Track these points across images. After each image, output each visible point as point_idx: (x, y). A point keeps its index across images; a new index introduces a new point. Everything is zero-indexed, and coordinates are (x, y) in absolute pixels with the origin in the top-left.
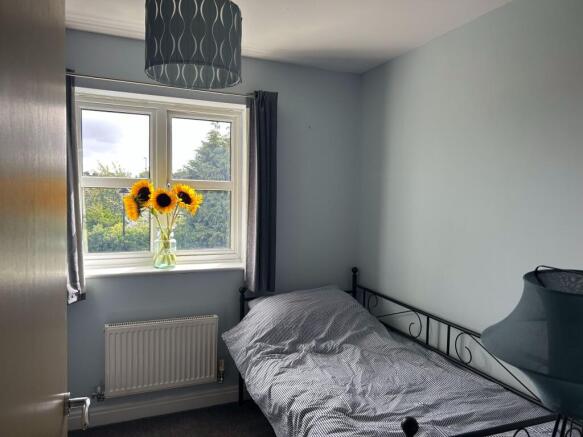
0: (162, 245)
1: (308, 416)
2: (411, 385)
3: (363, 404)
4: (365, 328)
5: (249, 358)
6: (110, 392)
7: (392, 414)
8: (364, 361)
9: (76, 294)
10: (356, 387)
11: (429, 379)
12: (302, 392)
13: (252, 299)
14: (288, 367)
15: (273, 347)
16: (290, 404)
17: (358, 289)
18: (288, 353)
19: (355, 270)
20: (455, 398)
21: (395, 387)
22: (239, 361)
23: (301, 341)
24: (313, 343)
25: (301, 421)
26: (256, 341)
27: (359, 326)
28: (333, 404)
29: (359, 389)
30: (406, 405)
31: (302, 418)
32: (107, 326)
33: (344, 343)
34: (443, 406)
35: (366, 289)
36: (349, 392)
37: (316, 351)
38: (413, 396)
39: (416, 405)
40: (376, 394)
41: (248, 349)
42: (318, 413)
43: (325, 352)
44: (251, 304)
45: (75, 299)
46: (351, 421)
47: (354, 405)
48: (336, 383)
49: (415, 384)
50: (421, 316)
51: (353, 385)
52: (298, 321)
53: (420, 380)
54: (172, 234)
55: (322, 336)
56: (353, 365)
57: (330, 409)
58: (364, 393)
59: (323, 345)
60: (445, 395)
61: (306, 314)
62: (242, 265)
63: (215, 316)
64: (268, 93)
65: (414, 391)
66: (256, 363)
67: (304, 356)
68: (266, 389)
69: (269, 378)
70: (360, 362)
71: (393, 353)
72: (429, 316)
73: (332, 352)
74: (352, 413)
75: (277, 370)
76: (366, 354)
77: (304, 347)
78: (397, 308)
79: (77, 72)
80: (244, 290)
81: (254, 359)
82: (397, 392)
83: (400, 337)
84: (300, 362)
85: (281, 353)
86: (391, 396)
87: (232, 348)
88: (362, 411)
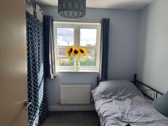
0: (76, 65)
1: (107, 118)
2: (145, 114)
3: (126, 117)
4: (135, 94)
5: (97, 98)
6: (61, 103)
7: (135, 122)
8: (132, 104)
9: (53, 76)
10: (126, 112)
11: (152, 113)
12: (107, 111)
13: (100, 81)
14: (107, 102)
15: (104, 96)
16: (103, 113)
17: (136, 81)
18: (108, 98)
19: (135, 75)
20: (160, 121)
21: (139, 114)
22: (94, 99)
23: (113, 95)
24: (116, 96)
25: (105, 119)
26: (99, 94)
27: (133, 93)
28: (116, 116)
29: (127, 112)
30: (141, 120)
31: (105, 118)
32: (61, 85)
33: (126, 97)
34: (155, 123)
35: (138, 81)
36: (122, 113)
37: (117, 99)
38: (145, 118)
39: (145, 121)
40: (132, 115)
41: (97, 96)
42: (110, 118)
43: (120, 100)
44: (100, 83)
45: (53, 77)
46: (120, 122)
47: (122, 117)
48: (119, 109)
49: (147, 114)
50: (155, 91)
51: (125, 111)
52: (113, 89)
53: (149, 113)
54: (79, 61)
55: (120, 95)
56: (128, 105)
57: (113, 117)
58: (128, 114)
59: (119, 98)
60: (157, 119)
61: (115, 87)
62: (98, 71)
63: (90, 85)
64: (107, 19)
65: (146, 116)
66: (98, 100)
67: (113, 100)
68: (98, 108)
69: (100, 105)
70: (130, 104)
71: (143, 103)
72: (157, 92)
73: (122, 100)
74: (121, 119)
75: (103, 103)
76: (133, 102)
77: (113, 97)
78: (147, 88)
79: (54, 17)
80: (98, 78)
81: (98, 99)
82: (140, 115)
83: (147, 98)
84: (111, 102)
85: (106, 98)
86: (137, 117)
87: (93, 95)
88: (124, 120)
